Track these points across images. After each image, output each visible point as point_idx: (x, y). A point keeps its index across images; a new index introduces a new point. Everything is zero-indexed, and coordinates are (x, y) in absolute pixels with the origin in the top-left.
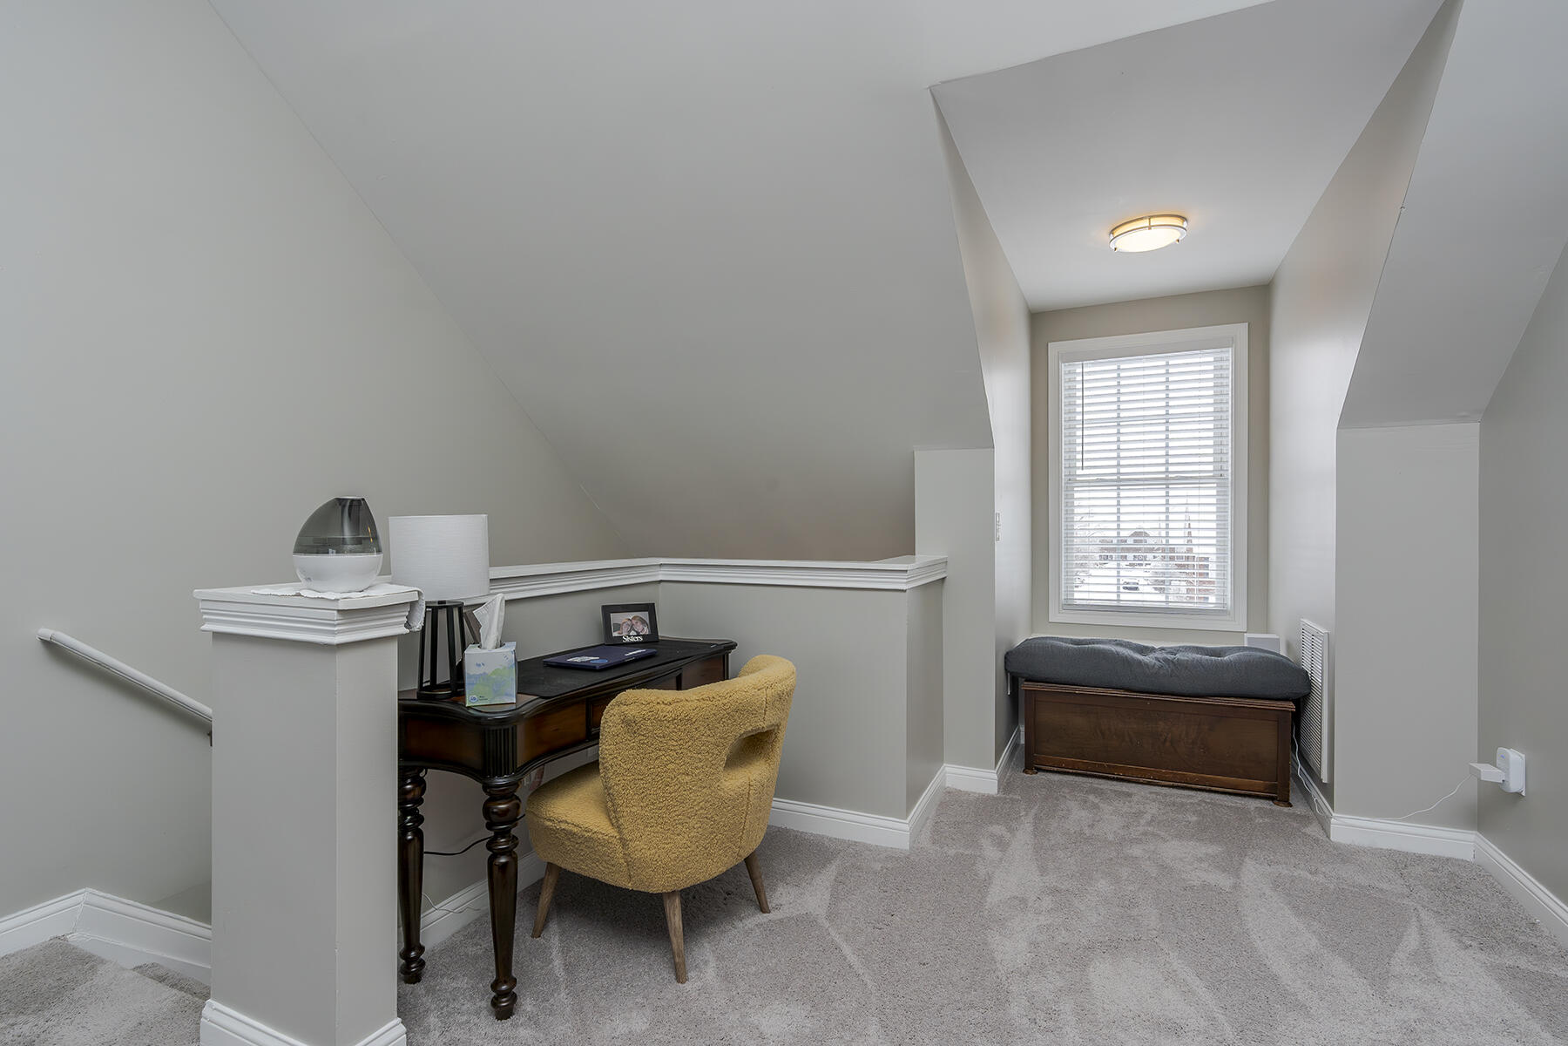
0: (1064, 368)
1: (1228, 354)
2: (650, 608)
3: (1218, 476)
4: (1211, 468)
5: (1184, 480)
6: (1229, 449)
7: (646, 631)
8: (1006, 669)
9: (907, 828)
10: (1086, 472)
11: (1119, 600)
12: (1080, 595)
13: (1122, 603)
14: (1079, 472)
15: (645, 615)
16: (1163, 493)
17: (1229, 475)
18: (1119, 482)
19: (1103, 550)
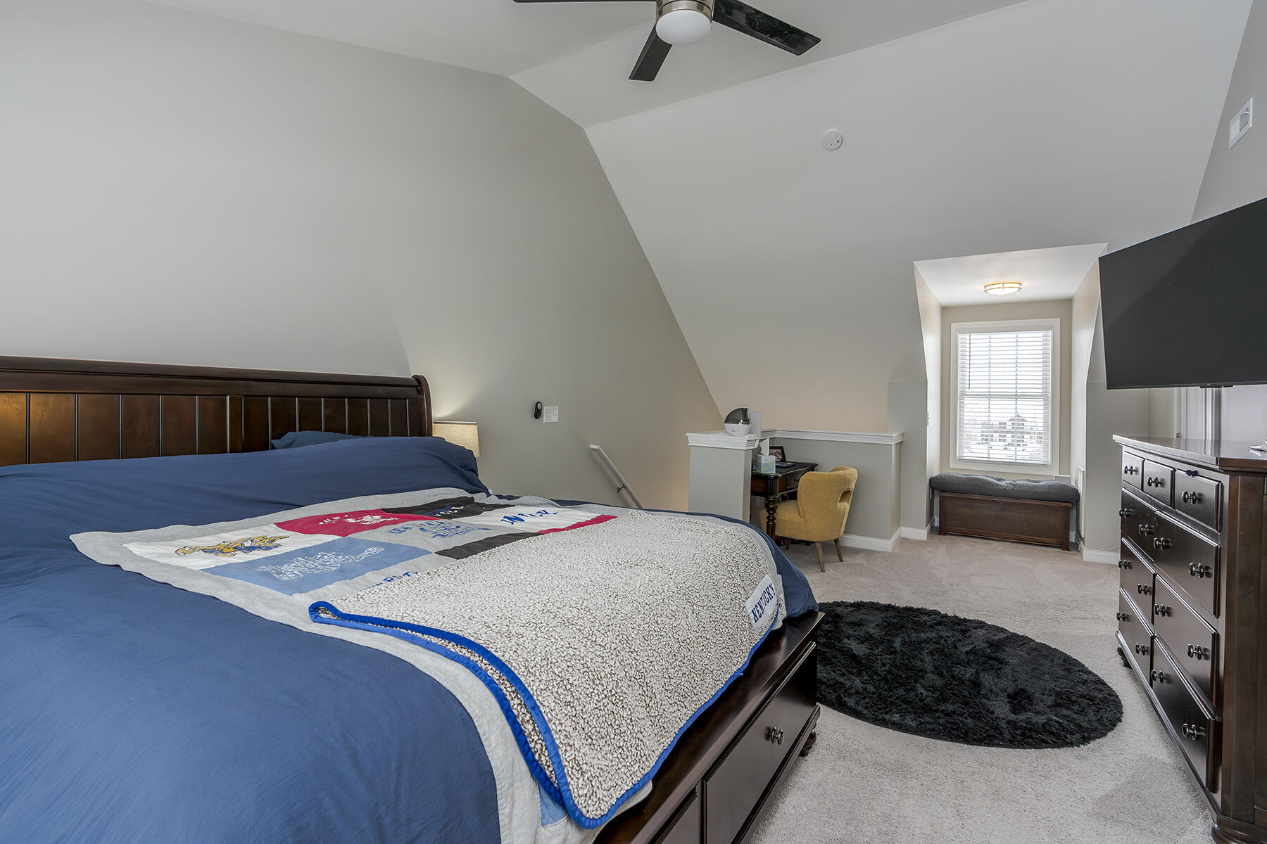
0: (960, 336)
1: (1050, 333)
2: (781, 448)
3: (1044, 395)
4: (1041, 391)
5: (1024, 396)
6: (1050, 382)
7: (781, 457)
8: (930, 486)
9: (891, 543)
10: (971, 390)
11: (989, 458)
12: (967, 454)
13: (990, 459)
14: (967, 390)
15: (780, 451)
16: (1014, 403)
17: (1050, 395)
18: (990, 396)
19: (982, 432)
